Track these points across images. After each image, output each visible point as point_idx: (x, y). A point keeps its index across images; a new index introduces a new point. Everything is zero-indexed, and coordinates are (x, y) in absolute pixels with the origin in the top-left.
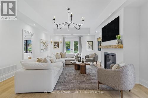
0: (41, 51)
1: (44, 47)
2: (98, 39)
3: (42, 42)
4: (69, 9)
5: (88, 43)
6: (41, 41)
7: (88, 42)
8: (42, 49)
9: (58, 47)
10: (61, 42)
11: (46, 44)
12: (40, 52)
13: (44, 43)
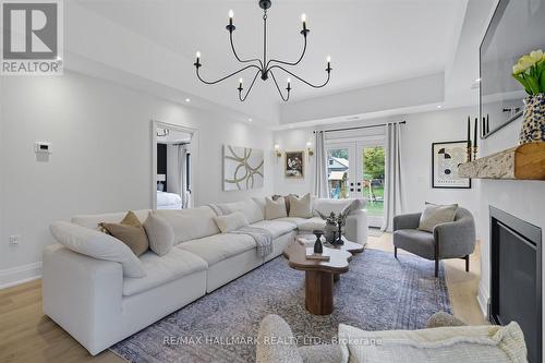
0: (228, 186)
1: (242, 171)
3: (231, 155)
5: (441, 150)
6: (228, 153)
7: (437, 148)
8: (230, 182)
9: (301, 171)
10: (311, 153)
11: (249, 161)
12: (223, 189)
13: (241, 160)
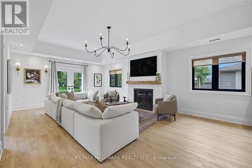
2: (110, 71)
4: (109, 28)
7: (96, 75)
9: (38, 80)
10: (46, 71)
